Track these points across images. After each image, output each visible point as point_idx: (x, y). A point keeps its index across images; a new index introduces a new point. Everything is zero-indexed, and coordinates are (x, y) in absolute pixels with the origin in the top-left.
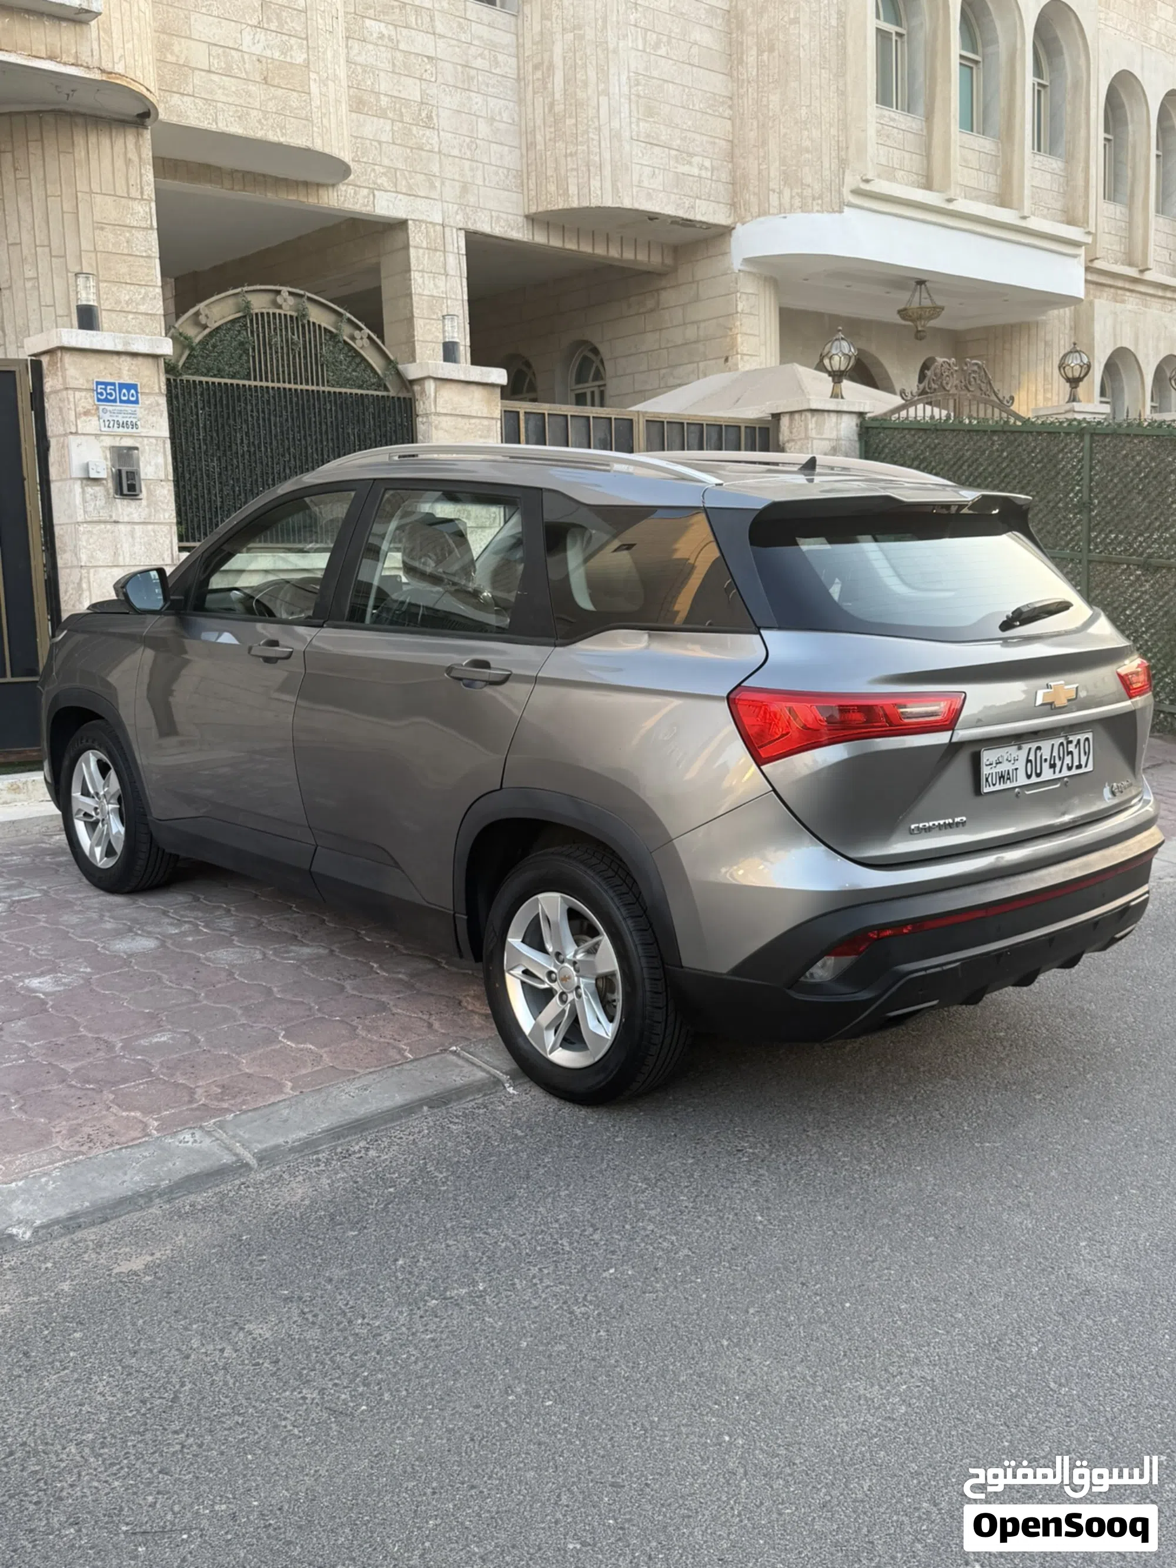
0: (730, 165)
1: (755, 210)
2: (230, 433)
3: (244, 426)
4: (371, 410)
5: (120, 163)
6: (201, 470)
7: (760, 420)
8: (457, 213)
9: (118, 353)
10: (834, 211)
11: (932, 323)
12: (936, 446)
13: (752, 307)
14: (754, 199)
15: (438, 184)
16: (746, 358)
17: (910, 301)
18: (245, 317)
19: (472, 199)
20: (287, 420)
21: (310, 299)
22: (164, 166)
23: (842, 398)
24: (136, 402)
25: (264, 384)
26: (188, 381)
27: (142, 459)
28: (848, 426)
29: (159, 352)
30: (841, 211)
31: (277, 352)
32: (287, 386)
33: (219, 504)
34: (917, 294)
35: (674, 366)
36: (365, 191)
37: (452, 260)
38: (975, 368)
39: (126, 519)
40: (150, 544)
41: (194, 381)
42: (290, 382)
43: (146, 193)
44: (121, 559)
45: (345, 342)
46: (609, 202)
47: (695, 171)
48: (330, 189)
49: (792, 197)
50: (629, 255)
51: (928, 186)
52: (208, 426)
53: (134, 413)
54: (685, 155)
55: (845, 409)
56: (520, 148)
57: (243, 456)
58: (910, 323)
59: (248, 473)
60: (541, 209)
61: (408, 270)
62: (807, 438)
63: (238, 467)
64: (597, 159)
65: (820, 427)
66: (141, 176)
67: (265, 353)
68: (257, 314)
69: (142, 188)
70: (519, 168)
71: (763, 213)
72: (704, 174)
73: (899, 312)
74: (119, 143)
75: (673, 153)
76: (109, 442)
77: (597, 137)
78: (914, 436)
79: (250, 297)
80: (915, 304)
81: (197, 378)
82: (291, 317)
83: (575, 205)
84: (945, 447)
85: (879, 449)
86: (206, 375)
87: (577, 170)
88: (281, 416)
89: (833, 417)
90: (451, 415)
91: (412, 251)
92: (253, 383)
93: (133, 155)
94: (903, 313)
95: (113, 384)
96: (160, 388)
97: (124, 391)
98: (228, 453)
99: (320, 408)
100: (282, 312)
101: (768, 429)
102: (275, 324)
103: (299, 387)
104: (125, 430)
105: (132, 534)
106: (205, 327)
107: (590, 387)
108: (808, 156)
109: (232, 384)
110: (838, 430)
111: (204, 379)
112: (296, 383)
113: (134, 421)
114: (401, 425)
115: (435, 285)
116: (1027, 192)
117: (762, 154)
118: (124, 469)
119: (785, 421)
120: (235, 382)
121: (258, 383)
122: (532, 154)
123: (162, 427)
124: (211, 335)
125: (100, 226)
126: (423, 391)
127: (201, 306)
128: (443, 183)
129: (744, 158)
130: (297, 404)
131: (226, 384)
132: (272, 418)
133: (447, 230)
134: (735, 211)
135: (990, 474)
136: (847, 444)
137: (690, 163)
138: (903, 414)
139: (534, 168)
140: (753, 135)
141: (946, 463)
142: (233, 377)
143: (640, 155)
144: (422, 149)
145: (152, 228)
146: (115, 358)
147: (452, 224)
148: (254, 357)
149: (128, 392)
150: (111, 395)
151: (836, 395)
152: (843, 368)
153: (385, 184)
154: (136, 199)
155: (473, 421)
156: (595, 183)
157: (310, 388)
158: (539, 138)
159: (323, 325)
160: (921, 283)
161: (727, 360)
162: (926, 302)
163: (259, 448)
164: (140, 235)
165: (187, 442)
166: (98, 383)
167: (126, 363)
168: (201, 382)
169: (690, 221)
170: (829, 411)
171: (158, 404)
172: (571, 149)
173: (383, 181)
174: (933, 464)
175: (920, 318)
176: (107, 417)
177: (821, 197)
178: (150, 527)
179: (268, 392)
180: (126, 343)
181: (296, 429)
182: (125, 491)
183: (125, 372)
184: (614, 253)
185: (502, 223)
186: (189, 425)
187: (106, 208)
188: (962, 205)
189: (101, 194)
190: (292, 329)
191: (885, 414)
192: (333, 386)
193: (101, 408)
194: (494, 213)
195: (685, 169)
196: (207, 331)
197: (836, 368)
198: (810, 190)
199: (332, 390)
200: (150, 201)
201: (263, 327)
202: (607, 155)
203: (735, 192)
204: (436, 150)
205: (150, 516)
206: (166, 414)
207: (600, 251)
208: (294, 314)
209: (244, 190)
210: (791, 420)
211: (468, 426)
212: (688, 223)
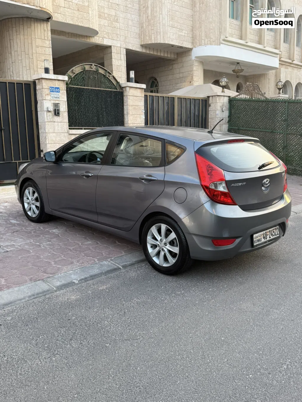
0: (192, 33)
1: (198, 44)
2: (80, 100)
3: (83, 98)
4: (113, 94)
5: (42, 31)
6: (73, 109)
7: (204, 98)
8: (124, 44)
9: (55, 80)
10: (218, 45)
11: (241, 74)
12: (248, 105)
13: (197, 69)
14: (198, 41)
15: (119, 37)
16: (195, 82)
17: (235, 68)
18: (84, 71)
19: (127, 40)
20: (93, 97)
21: (99, 67)
22: (53, 32)
23: (225, 92)
24: (59, 92)
25: (88, 88)
26: (70, 87)
27: (60, 106)
28: (226, 100)
29: (65, 79)
30: (220, 45)
31: (91, 80)
32: (94, 88)
33: (77, 118)
34: (237, 66)
35: (177, 84)
36: (101, 38)
37: (122, 56)
38: (256, 85)
39: (57, 121)
40: (62, 127)
41: (72, 87)
42: (94, 87)
43: (49, 38)
44: (55, 131)
45: (107, 78)
46: (162, 42)
47: (183, 34)
48: (93, 38)
49: (208, 41)
50: (166, 55)
51: (241, 39)
52: (75, 98)
53: (59, 95)
54: (181, 30)
55: (226, 95)
56: (139, 28)
57: (83, 106)
58: (235, 74)
59: (84, 110)
60: (144, 43)
61: (112, 58)
62: (216, 102)
63: (82, 108)
64: (159, 31)
65: (219, 99)
66: (48, 34)
67: (88, 80)
68: (87, 70)
69: (48, 37)
70: (139, 33)
71: (200, 45)
72: (185, 35)
73: (233, 71)
74: (42, 25)
75: (178, 29)
76: (53, 102)
77: (159, 25)
78: (243, 102)
79: (85, 66)
80: (237, 69)
81: (73, 86)
82: (95, 71)
83: (153, 42)
84: (251, 105)
85: (234, 105)
86: (74, 85)
87: (154, 33)
88: (92, 96)
89: (223, 97)
90: (133, 96)
91: (113, 54)
92: (86, 87)
93: (46, 29)
94: (234, 71)
95: (54, 87)
96: (65, 89)
97: (56, 89)
98: (80, 105)
99: (101, 94)
100: (93, 70)
101: (206, 100)
102: (91, 73)
103: (96, 89)
104: (57, 99)
105: (58, 124)
106: (75, 73)
107: (154, 89)
108: (212, 31)
109: (81, 88)
110: (224, 101)
111: (74, 86)
112: (96, 88)
113: (59, 97)
114: (120, 98)
115: (118, 62)
116: (265, 41)
117: (200, 30)
118: (56, 109)
119: (211, 98)
120: (81, 87)
121: (87, 88)
122: (142, 29)
123: (65, 98)
124: (76, 75)
125: (37, 47)
126: (126, 90)
127: (74, 68)
128: (120, 37)
129: (195, 31)
130: (96, 92)
131: (79, 88)
132: (90, 96)
133: (121, 48)
134: (193, 44)
135: (262, 112)
136: (226, 104)
137: (182, 32)
138: (239, 97)
139: (143, 33)
140: (198, 25)
141: (251, 109)
142: (81, 86)
143: (170, 30)
144: (115, 28)
145: (50, 47)
146: (54, 81)
147: (122, 47)
148: (86, 81)
149: (57, 89)
150: (53, 90)
151: (223, 92)
152: (225, 85)
153: (106, 37)
154: (46, 40)
155: (138, 97)
156: (159, 37)
157: (99, 89)
158: (144, 25)
159: (102, 73)
160: (238, 63)
161: (190, 82)
162: (240, 68)
163: (87, 104)
164: (47, 49)
165: (70, 102)
166: (50, 87)
167: (57, 82)
168: (73, 87)
169: (182, 47)
170: (222, 96)
171: (64, 93)
172: (153, 28)
173: (106, 36)
174: (248, 109)
175: (238, 72)
176: (52, 95)
177: (215, 41)
178: (62, 123)
179: (89, 90)
180: (57, 77)
181: (96, 99)
182: (57, 114)
183: (57, 85)
184: (162, 55)
185: (135, 47)
186: (70, 98)
187: (39, 42)
188: (250, 44)
189: (38, 38)
190: (95, 74)
191: (235, 97)
192: (104, 88)
193: (51, 93)
194: (133, 44)
195: (181, 34)
196: (75, 74)
197: (223, 85)
198: (212, 40)
199: (104, 89)
200: (50, 40)
201: (88, 74)
202: (162, 30)
203: (193, 40)
204: (119, 28)
205: (62, 120)
206: (66, 95)
207: (159, 54)
208: (95, 70)
209: (71, 38)
210: (212, 98)
211: (136, 99)
212: (181, 47)
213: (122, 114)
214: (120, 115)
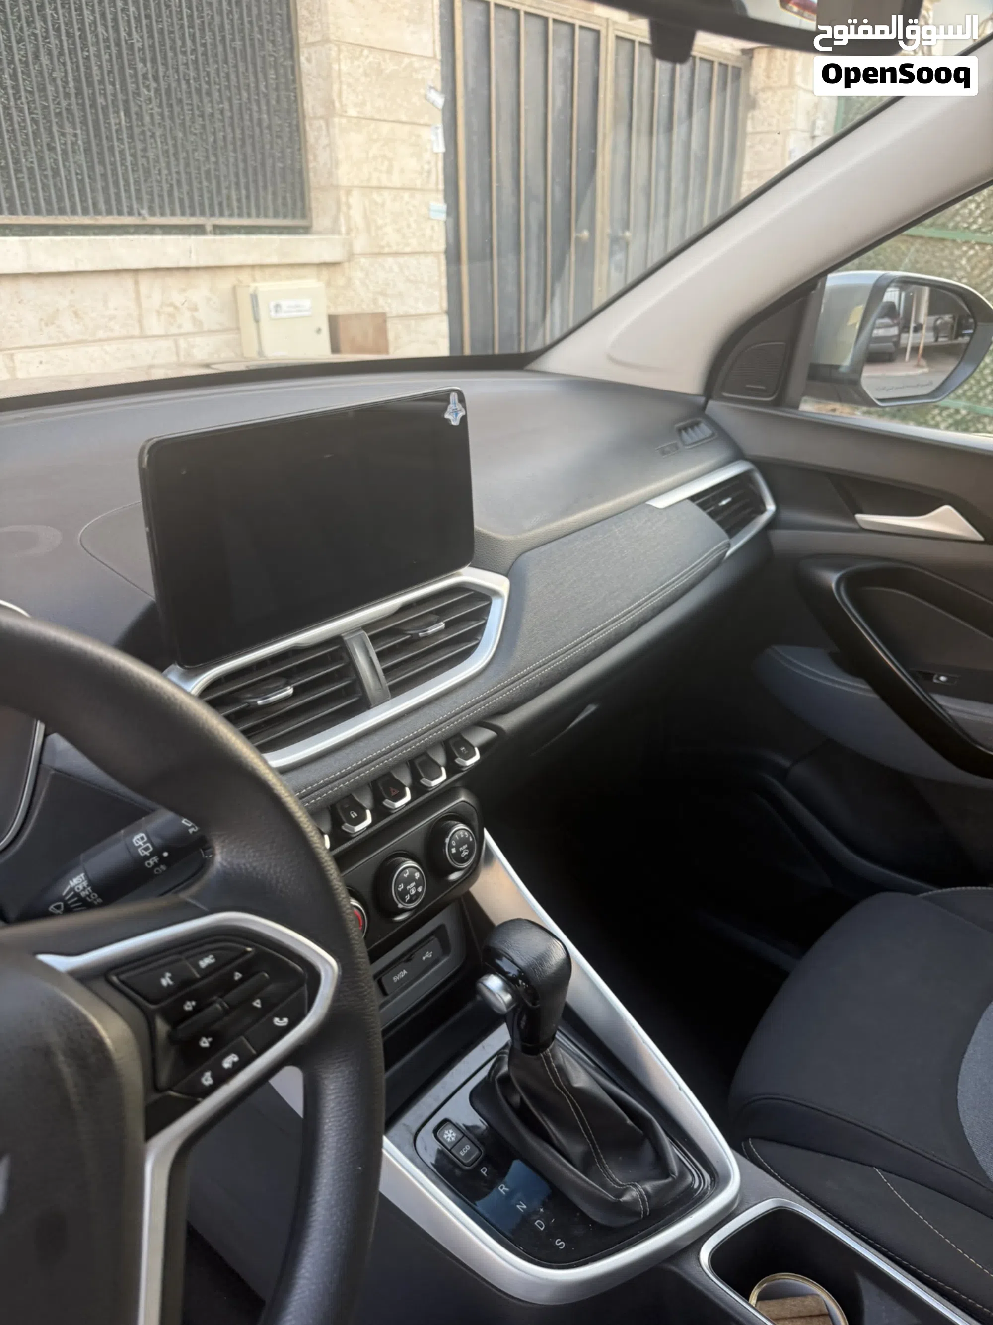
210: (770, 60)
213: (289, 112)
214: (277, 121)
